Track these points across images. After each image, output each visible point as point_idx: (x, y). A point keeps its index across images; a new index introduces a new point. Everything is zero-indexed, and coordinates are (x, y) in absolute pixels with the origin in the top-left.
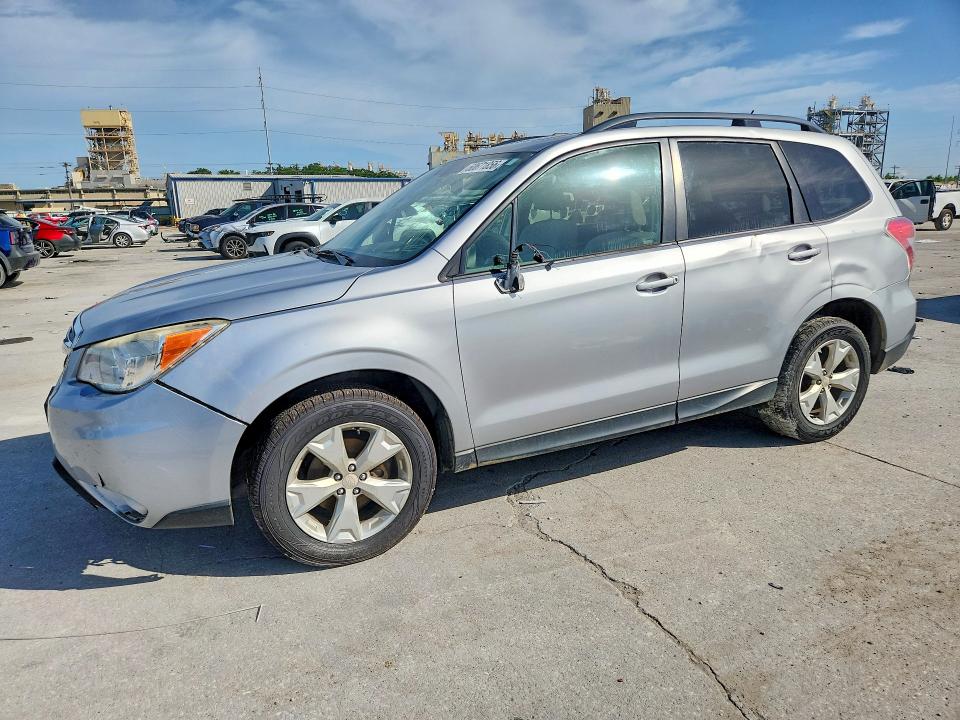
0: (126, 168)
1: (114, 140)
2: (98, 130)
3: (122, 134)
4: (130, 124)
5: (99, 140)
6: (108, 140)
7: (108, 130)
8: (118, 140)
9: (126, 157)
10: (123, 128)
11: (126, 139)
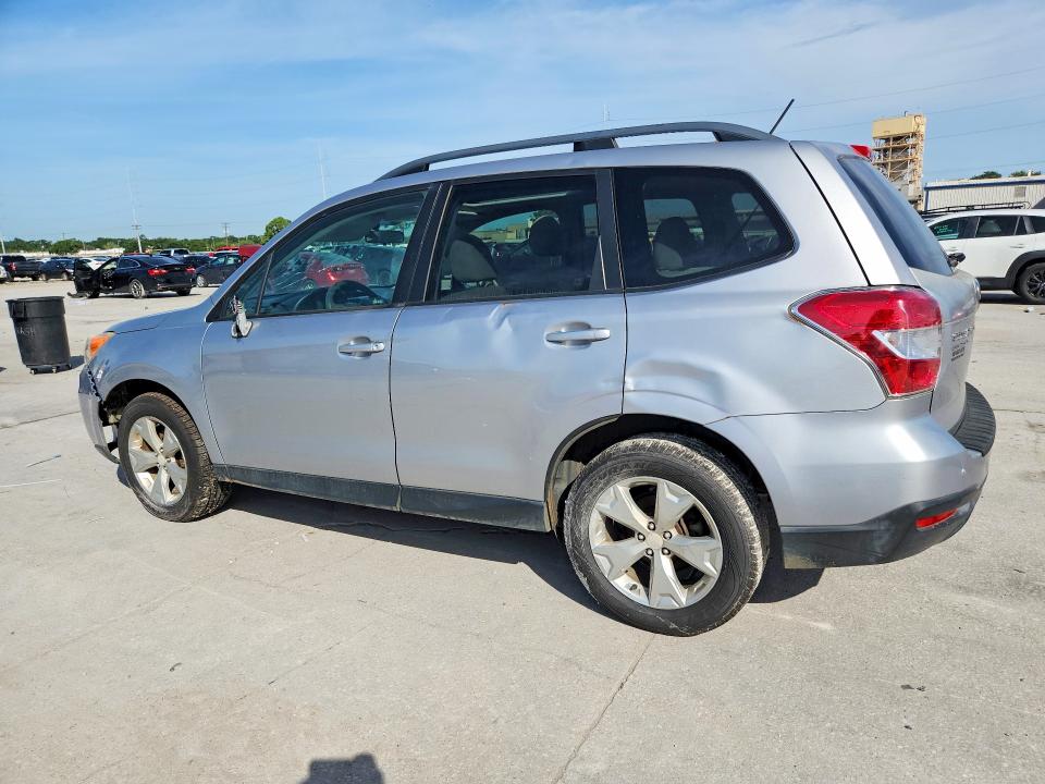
0: (908, 178)
1: (901, 149)
2: (887, 140)
3: (911, 141)
4: (923, 129)
5: (885, 150)
6: (894, 150)
7: (897, 139)
8: (905, 149)
9: (910, 166)
10: (914, 135)
11: (914, 146)
